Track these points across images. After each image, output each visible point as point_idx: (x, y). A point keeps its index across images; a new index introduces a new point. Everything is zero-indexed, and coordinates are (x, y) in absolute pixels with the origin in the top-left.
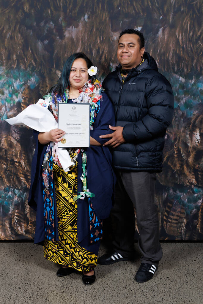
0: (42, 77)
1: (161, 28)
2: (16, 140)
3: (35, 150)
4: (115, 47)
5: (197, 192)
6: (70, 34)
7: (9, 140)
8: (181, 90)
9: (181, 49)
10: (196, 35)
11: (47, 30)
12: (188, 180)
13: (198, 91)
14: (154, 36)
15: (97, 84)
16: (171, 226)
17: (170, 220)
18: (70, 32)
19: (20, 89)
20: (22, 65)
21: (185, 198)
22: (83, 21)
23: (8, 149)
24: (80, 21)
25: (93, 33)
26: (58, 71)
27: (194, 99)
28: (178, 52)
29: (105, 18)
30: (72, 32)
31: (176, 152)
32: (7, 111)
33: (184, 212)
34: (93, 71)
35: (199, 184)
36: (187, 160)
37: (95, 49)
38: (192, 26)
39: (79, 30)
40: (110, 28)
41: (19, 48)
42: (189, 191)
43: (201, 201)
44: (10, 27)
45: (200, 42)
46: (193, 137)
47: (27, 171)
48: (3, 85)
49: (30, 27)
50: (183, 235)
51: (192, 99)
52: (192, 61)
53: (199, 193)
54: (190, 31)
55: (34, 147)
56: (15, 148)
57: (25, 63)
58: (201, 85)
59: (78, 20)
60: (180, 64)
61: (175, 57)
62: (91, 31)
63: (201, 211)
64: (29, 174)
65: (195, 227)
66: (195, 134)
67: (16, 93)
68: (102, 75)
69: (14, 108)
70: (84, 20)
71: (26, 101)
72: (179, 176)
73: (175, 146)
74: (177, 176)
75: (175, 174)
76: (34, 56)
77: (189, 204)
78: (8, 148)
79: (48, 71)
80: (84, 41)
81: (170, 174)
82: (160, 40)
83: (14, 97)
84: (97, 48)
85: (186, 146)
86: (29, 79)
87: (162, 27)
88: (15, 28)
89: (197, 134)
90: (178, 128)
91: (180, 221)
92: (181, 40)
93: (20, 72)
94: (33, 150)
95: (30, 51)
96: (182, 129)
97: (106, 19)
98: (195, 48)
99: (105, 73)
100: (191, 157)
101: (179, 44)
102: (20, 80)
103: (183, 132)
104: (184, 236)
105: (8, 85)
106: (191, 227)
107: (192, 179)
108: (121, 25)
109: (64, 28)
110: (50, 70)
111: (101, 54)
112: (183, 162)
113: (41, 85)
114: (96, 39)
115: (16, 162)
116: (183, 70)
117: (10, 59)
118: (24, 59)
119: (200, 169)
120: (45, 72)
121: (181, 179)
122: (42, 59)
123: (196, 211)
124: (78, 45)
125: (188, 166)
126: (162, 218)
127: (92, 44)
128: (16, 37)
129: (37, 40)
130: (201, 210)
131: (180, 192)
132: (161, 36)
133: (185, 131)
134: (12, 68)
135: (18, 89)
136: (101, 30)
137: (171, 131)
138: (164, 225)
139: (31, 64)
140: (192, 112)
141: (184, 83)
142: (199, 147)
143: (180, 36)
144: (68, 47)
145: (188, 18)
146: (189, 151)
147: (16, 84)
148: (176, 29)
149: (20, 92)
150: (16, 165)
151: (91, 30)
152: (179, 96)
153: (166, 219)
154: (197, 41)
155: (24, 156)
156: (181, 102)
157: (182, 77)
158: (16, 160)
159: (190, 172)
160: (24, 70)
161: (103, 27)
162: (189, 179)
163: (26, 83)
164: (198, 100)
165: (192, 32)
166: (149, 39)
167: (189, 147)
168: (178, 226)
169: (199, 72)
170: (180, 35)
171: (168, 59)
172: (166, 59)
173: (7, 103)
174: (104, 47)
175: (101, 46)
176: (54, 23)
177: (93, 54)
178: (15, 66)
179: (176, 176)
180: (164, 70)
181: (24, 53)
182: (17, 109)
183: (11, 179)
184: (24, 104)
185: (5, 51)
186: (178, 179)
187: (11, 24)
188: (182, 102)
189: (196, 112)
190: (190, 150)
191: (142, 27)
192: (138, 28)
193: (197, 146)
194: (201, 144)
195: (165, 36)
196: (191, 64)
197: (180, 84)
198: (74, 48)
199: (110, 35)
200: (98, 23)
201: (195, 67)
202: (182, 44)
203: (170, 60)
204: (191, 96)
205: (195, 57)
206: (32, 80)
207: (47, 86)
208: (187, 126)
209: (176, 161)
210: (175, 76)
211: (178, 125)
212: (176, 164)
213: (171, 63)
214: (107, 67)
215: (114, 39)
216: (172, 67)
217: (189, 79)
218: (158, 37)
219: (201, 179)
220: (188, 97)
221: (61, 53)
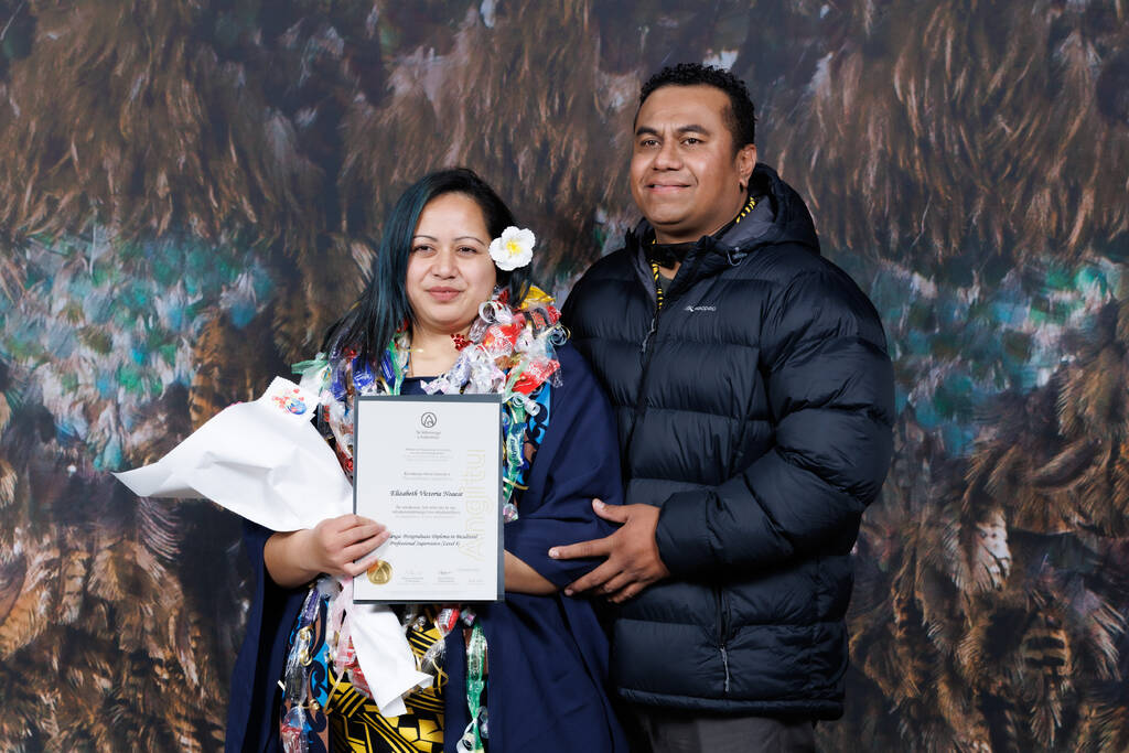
0: (286, 272)
1: (824, 55)
2: (161, 560)
3: (246, 605)
4: (616, 139)
6: (414, 81)
7: (130, 563)
8: (917, 334)
9: (916, 151)
10: (984, 90)
11: (314, 66)
12: (957, 748)
13: (998, 338)
14: (792, 92)
15: (538, 310)
18: (416, 74)
19: (183, 329)
20: (196, 219)
22: (475, 24)
23: (122, 601)
24: (461, 24)
25: (520, 80)
26: (358, 245)
27: (980, 374)
28: (901, 164)
29: (574, 10)
30: (424, 73)
31: (898, 618)
32: (120, 429)
34: (516, 248)
36: (952, 653)
37: (526, 149)
38: (966, 52)
39: (455, 69)
40: (597, 57)
41: (182, 141)
44: (144, 53)
45: (999, 118)
46: (977, 546)
47: (209, 703)
48: (104, 312)
49: (235, 52)
51: (969, 374)
52: (969, 206)
54: (955, 72)
55: (244, 595)
56: (156, 598)
57: (209, 208)
58: (1011, 313)
59: (452, 21)
60: (914, 216)
61: (888, 185)
62: (512, 69)
64: (217, 721)
67: (163, 347)
68: (559, 264)
69: (155, 415)
70: (478, 22)
71: (211, 379)
72: (916, 726)
73: (893, 591)
74: (904, 727)
75: (899, 720)
76: (251, 179)
78: (120, 595)
79: (313, 245)
80: (477, 116)
81: (871, 720)
82: (819, 108)
83: (158, 363)
84: (538, 145)
85: (945, 587)
86: (226, 282)
87: (828, 51)
88: (168, 53)
89: (994, 536)
90: (908, 507)
92: (915, 111)
93: (186, 252)
94: (240, 607)
95: (235, 159)
96: (927, 512)
97: (579, 18)
98: (980, 148)
99: (575, 254)
100: (968, 639)
101: (909, 127)
102: (184, 285)
103: (930, 524)
105: (130, 307)
107: (975, 745)
108: (643, 44)
109: (386, 57)
110: (325, 243)
111: (553, 170)
112: (934, 665)
113: (280, 310)
114: (533, 105)
115: (159, 662)
116: (926, 243)
117: (144, 196)
118: (203, 192)
120: (302, 250)
121: (927, 741)
122: (286, 194)
124: (452, 132)
125: (956, 681)
127: (515, 126)
128: (173, 94)
129: (268, 109)
132: (825, 89)
133: (941, 520)
134: (149, 233)
135: (174, 328)
136: (555, 58)
137: (877, 522)
139: (237, 213)
140: (969, 434)
141: (933, 302)
142: (1008, 593)
143: (909, 93)
144: (408, 139)
145: (948, 15)
147: (167, 305)
148: (894, 60)
149: (185, 342)
150: (157, 675)
151: (509, 66)
152: (910, 362)
154: (987, 114)
155: (198, 634)
156: (921, 388)
157: (921, 273)
158: (160, 654)
159: (967, 712)
160: (204, 243)
161: (563, 52)
162: (964, 745)
163: (210, 301)
164: (999, 381)
165: (964, 74)
166: (769, 104)
167: (962, 594)
169: (999, 250)
170: (912, 88)
171: (857, 193)
172: (848, 193)
173: (122, 391)
174: (570, 141)
175: (553, 133)
176: (342, 32)
177: (520, 170)
178: (165, 224)
179: (904, 731)
180: (843, 242)
181: (205, 167)
182: (168, 420)
183: (135, 745)
184: (201, 395)
185: (118, 158)
186: (909, 743)
187: (148, 38)
188: (925, 388)
189: (988, 435)
190: (963, 606)
191: (740, 52)
192: (720, 58)
193: (995, 591)
194: (1014, 578)
195: (842, 94)
196: (962, 216)
197: (915, 307)
198: (433, 146)
199: (597, 84)
200: (541, 35)
201: (980, 232)
202: (921, 129)
203: (870, 198)
204: (964, 361)
205: (982, 187)
206: (241, 285)
207: (307, 315)
208: (947, 497)
209: (900, 660)
210: (889, 269)
211: (907, 491)
212: (899, 675)
213: (871, 212)
214: (581, 230)
215: (613, 105)
216: (877, 228)
217: (956, 283)
218: (811, 97)
219: (1019, 744)
220: (950, 366)
221: (375, 167)
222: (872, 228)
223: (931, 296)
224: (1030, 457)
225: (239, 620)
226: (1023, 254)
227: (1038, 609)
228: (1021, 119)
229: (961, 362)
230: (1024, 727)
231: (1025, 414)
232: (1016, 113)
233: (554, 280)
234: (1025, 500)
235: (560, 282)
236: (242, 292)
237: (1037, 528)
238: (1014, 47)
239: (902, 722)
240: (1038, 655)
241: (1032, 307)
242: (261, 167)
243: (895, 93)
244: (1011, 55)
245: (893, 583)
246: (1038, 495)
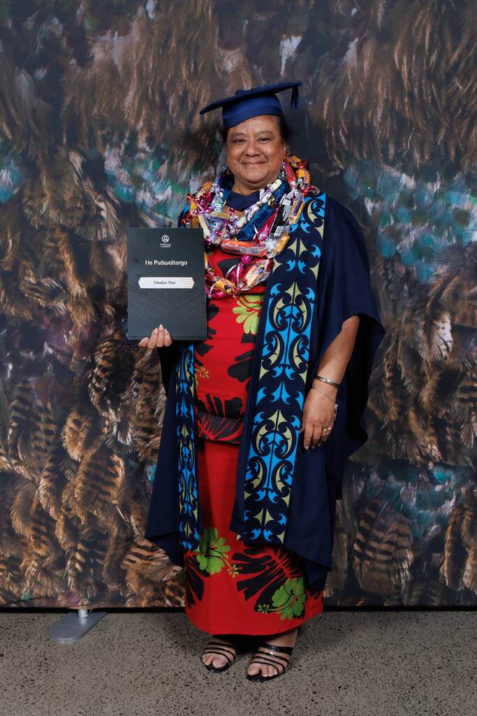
0: (30, 169)
1: (353, 40)
3: (10, 367)
5: (441, 479)
6: (105, 51)
8: (403, 210)
9: (406, 100)
10: (447, 63)
11: (45, 42)
12: (418, 448)
13: (450, 213)
14: (333, 62)
16: (373, 569)
17: (370, 554)
18: (107, 48)
21: (410, 495)
22: (143, 17)
24: (134, 17)
25: (170, 52)
26: (73, 153)
27: (439, 234)
28: (397, 107)
29: (203, 9)
30: (112, 47)
31: (387, 375)
33: (408, 531)
35: (446, 459)
36: (418, 395)
37: (174, 95)
38: (438, 39)
39: (131, 45)
40: (217, 39)
42: (420, 476)
43: (451, 504)
45: (456, 80)
46: (433, 334)
50: (405, 591)
51: (433, 234)
52: (436, 134)
53: (447, 484)
54: (431, 50)
55: (9, 360)
58: (459, 197)
59: (128, 15)
60: (404, 139)
61: (389, 120)
62: (165, 46)
63: (451, 531)
65: (435, 571)
66: (439, 328)
68: (194, 165)
70: (145, 16)
72: (396, 436)
73: (385, 359)
74: (389, 437)
75: (386, 433)
76: (8, 112)
77: (420, 512)
79: (46, 152)
80: (144, 73)
81: (371, 431)
82: (350, 72)
84: (181, 93)
85: (415, 357)
87: (355, 38)
89: (443, 328)
90: (395, 311)
91: (397, 557)
92: (406, 75)
94: (7, 367)
96: (406, 314)
97: (206, 14)
98: (444, 98)
99: (203, 160)
100: (427, 387)
101: (402, 85)
103: (407, 321)
104: (405, 595)
106: (424, 571)
107: (429, 446)
108: (244, 31)
109: (89, 37)
110: (53, 152)
111: (190, 108)
112: (407, 401)
113: (27, 192)
114: (178, 68)
116: (410, 155)
119: (449, 418)
120: (40, 156)
121: (402, 445)
122: (30, 120)
123: (440, 530)
124: (129, 84)
125: (419, 410)
126: (350, 549)
127: (167, 81)
129: (17, 68)
130: (453, 528)
131: (398, 479)
132: (353, 61)
133: (414, 319)
136: (191, 39)
138: (356, 566)
140: (431, 269)
141: (413, 191)
142: (450, 361)
143: (403, 63)
144: (102, 88)
145: (427, 15)
146: (422, 372)
148: (395, 44)
151: (163, 42)
152: (399, 226)
153: (360, 551)
154: (449, 77)
156: (404, 242)
157: (406, 174)
159: (425, 428)
161: (196, 35)
162: (423, 446)
164: (450, 238)
165: (436, 53)
166: (319, 69)
167: (424, 361)
168: (391, 569)
169: (453, 160)
170: (405, 60)
171: (370, 125)
172: (365, 124)
174: (200, 91)
175: (190, 86)
176: (61, 21)
177: (170, 108)
179: (389, 438)
180: (361, 155)
186: (391, 445)
188: (407, 242)
189: (442, 270)
190: (425, 368)
191: (303, 37)
192: (291, 40)
193: (443, 360)
194: (454, 353)
195: (363, 64)
196: (432, 139)
197: (402, 195)
198: (117, 93)
199: (216, 57)
200: (183, 24)
201: (442, 148)
202: (410, 86)
203: (378, 128)
204: (430, 227)
205: (444, 122)
206: (3, 176)
207: (43, 195)
208: (417, 306)
209: (387, 398)
210: (388, 171)
211: (395, 303)
212: (387, 406)
213: (378, 137)
214: (206, 146)
215: (226, 68)
216: (382, 147)
217: (427, 180)
218: (345, 66)
219: (454, 446)
220: (422, 228)
221: (82, 105)
222: (379, 147)
223: (412, 188)
224: (466, 282)
225: (7, 375)
226: (467, 163)
227: (467, 370)
228: (469, 80)
229: (428, 227)
230: (457, 436)
231: (464, 258)
232: (465, 77)
233: (190, 175)
234: (462, 308)
235: (194, 177)
236: (4, 181)
237: (468, 324)
238: (465, 36)
239: (388, 434)
240: (466, 396)
241: (471, 195)
242: (14, 104)
243: (395, 64)
244: (464, 41)
245: (386, 355)
246: (470, 305)
